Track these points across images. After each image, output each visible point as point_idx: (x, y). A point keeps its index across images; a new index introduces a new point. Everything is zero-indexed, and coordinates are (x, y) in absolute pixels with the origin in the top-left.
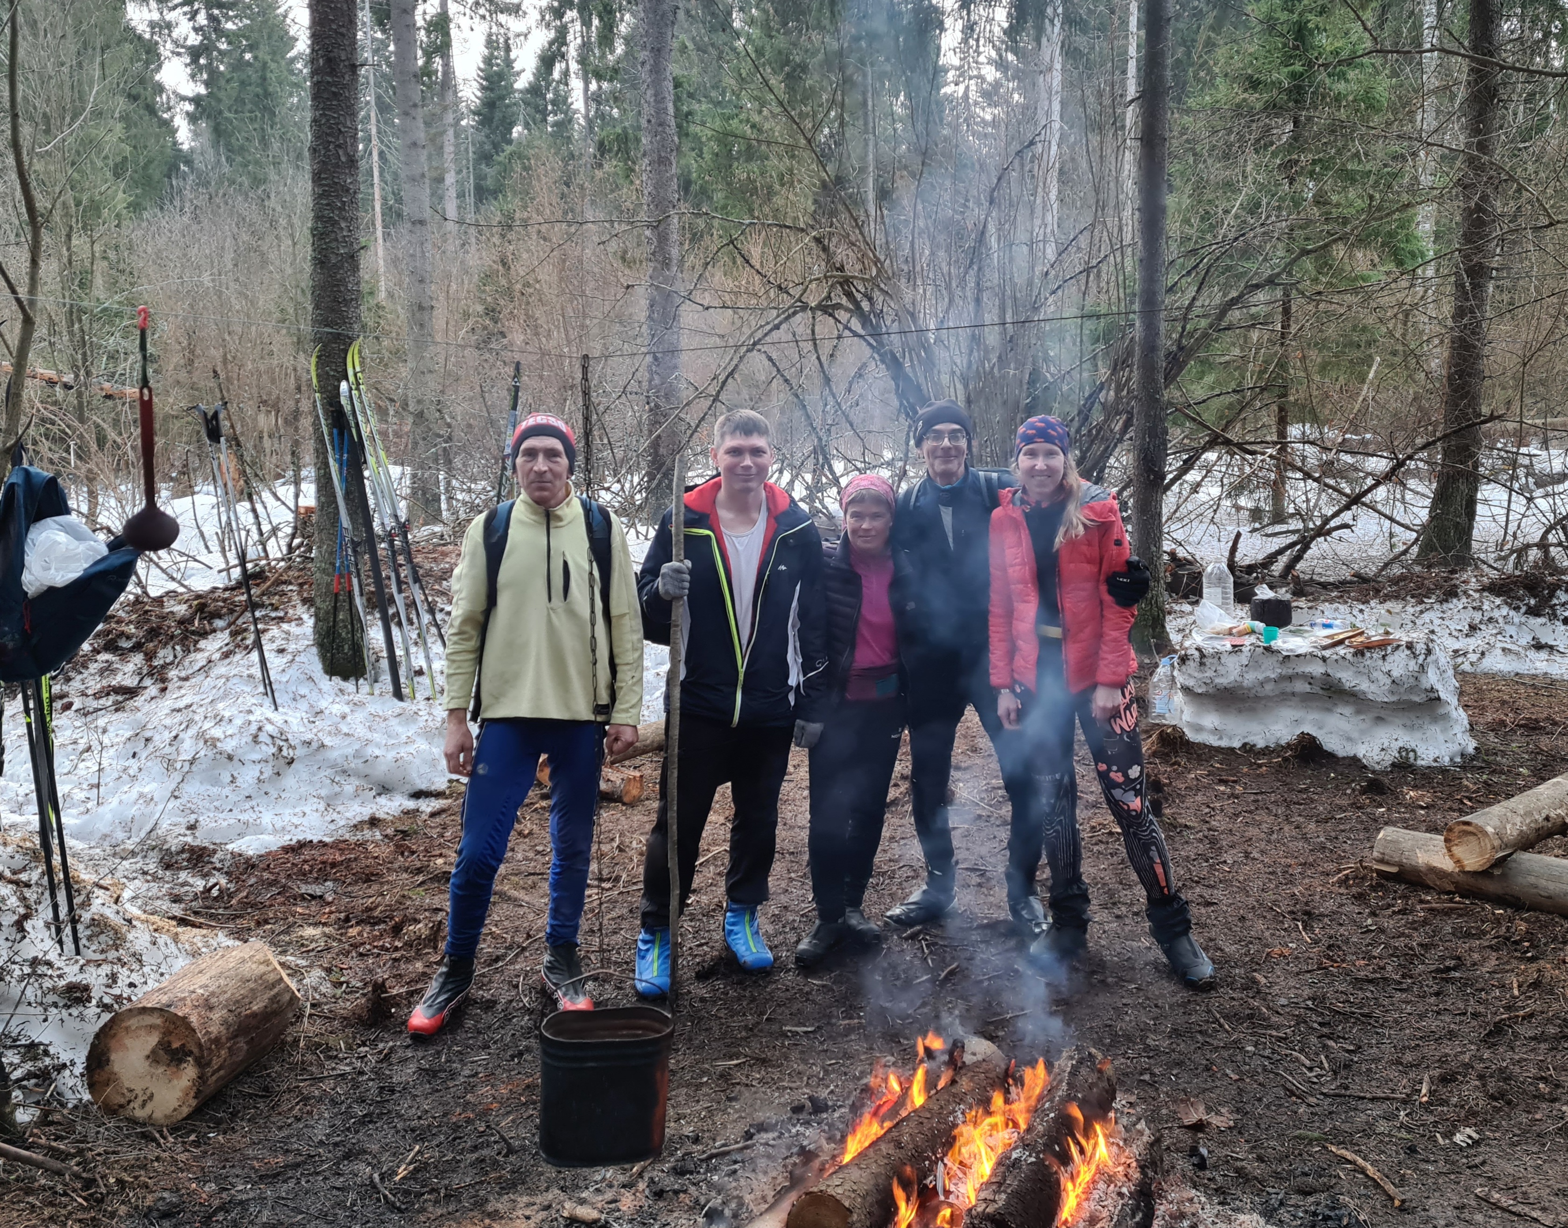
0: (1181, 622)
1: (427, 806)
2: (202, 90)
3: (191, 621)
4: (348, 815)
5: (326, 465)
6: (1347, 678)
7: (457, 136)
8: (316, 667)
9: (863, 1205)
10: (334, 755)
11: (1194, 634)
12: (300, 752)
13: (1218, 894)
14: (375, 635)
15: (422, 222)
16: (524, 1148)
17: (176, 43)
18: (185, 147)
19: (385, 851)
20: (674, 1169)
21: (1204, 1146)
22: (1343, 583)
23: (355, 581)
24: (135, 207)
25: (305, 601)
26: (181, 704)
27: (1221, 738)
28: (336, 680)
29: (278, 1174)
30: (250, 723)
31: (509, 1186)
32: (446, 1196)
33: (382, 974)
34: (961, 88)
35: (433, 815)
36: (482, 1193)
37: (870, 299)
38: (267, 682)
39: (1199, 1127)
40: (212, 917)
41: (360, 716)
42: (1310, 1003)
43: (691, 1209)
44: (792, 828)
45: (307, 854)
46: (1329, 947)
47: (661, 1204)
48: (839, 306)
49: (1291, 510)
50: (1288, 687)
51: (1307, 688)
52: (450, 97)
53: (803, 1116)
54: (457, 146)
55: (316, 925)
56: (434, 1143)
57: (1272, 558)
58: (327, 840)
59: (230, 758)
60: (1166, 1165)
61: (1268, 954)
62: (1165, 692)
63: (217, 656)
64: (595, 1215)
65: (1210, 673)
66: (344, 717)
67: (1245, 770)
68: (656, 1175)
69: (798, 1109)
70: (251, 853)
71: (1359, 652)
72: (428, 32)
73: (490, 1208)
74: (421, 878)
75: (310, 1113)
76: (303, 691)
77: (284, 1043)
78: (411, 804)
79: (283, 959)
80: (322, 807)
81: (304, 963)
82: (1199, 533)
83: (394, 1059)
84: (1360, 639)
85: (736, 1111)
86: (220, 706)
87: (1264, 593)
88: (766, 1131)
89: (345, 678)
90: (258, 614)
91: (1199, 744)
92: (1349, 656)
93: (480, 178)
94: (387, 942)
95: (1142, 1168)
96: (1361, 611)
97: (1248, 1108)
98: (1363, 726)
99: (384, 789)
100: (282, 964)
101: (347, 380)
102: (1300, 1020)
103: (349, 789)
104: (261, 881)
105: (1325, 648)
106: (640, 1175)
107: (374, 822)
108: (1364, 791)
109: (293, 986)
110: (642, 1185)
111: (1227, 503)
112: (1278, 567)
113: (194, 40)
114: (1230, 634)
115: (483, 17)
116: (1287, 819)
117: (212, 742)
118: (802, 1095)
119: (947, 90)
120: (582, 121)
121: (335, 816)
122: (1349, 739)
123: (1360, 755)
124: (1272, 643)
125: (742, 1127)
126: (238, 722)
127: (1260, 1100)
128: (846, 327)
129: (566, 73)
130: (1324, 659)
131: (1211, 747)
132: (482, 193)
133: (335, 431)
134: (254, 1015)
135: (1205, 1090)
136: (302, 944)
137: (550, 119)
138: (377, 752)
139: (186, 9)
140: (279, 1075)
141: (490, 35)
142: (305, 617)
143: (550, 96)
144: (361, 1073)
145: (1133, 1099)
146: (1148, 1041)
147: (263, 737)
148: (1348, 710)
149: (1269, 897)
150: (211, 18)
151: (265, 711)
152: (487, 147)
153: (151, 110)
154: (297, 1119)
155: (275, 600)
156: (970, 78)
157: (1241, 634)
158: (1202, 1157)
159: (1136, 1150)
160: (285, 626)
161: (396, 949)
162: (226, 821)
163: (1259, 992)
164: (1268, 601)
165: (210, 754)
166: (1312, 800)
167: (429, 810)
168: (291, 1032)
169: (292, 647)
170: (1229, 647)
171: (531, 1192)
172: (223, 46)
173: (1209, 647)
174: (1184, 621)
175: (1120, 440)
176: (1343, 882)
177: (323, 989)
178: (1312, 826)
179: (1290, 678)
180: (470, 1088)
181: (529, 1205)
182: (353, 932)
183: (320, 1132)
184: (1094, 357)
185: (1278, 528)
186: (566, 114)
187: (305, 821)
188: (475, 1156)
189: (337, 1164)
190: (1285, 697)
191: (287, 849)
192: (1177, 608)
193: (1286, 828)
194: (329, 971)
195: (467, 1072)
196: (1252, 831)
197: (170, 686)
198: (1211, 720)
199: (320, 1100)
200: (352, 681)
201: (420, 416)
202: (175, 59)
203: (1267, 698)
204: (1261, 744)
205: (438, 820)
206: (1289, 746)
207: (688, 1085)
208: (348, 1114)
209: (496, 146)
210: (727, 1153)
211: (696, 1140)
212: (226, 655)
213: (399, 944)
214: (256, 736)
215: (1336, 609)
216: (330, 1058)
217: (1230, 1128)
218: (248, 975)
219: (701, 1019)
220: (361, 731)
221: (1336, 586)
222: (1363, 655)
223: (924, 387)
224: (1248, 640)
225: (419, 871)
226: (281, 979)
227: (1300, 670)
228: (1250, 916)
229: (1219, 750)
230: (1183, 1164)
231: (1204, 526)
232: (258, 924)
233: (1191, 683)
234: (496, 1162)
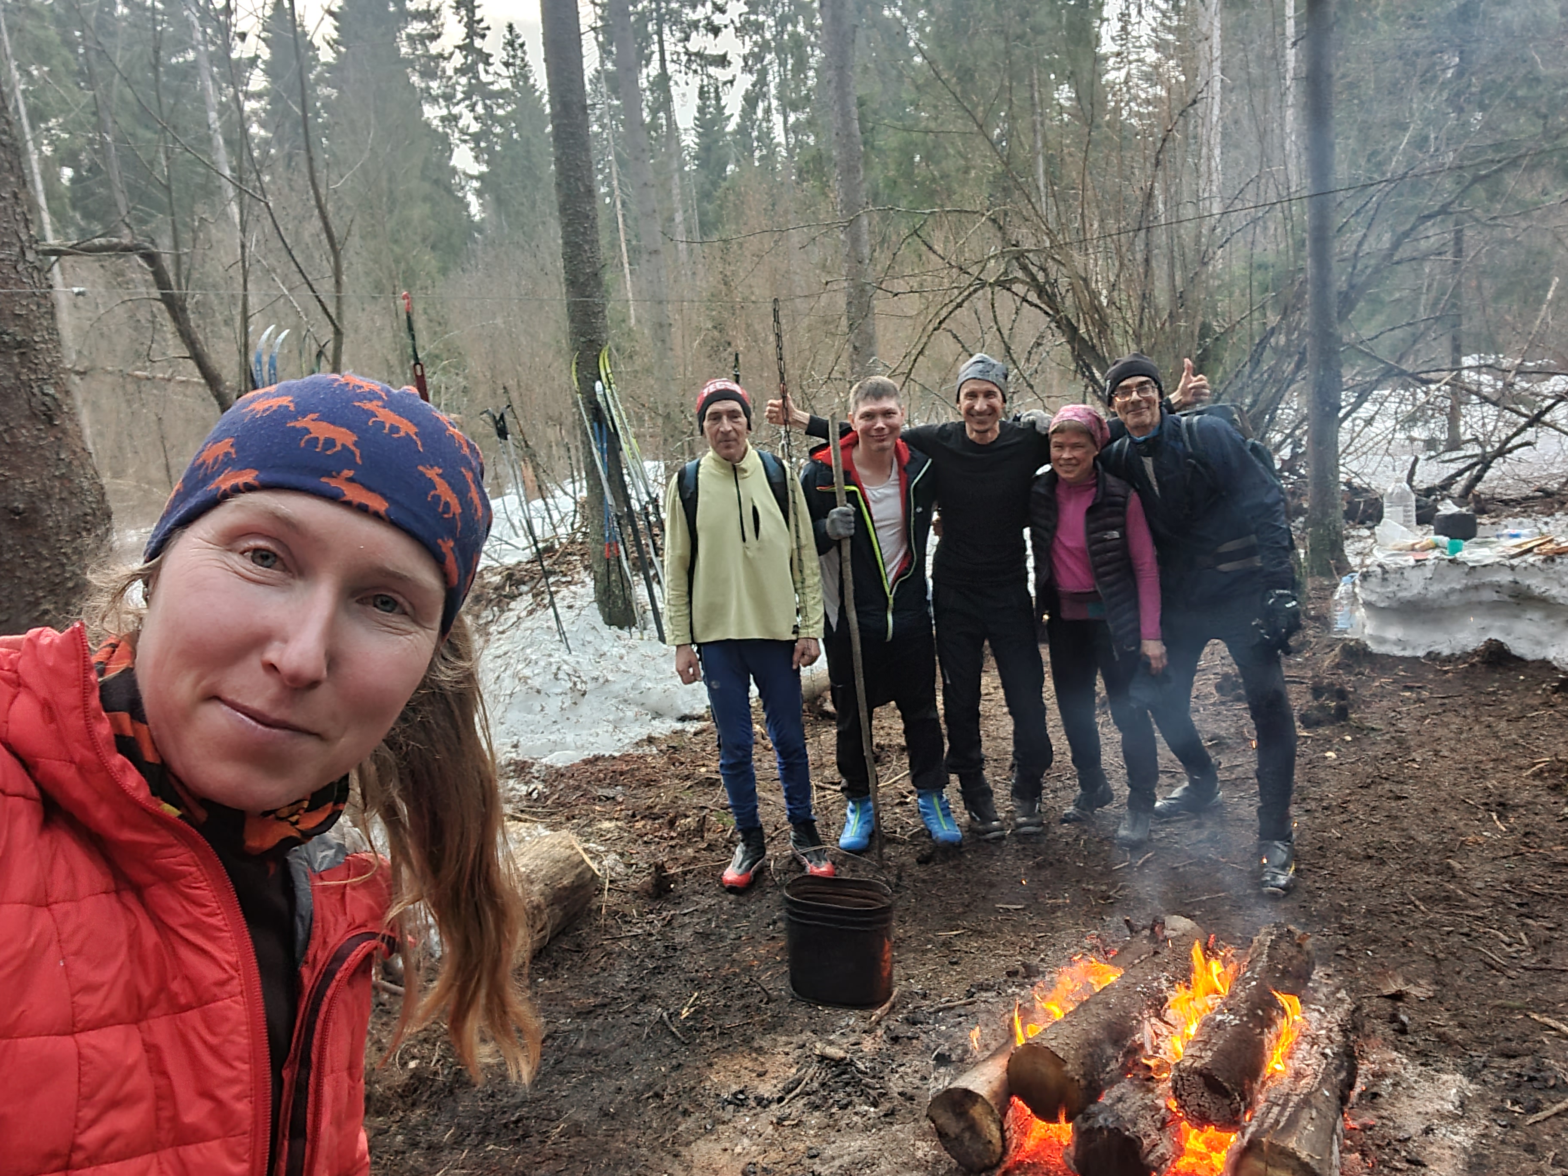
0: (1359, 546)
1: (691, 727)
2: (484, 168)
3: (503, 587)
4: (632, 735)
5: (591, 454)
6: (1537, 584)
7: (682, 179)
8: (598, 619)
9: (1076, 1057)
10: (616, 688)
11: (1375, 551)
12: (590, 686)
13: (1409, 789)
14: (640, 592)
15: (656, 252)
16: (782, 999)
17: (462, 132)
18: (477, 218)
19: (661, 762)
20: (907, 1019)
21: (1404, 1013)
22: (1527, 499)
23: (621, 548)
24: (444, 271)
25: (586, 568)
26: (500, 652)
27: (1404, 649)
28: (614, 628)
29: (590, 1012)
30: (551, 664)
31: (770, 1028)
32: (721, 1034)
33: (662, 858)
34: (1122, 74)
35: (696, 734)
36: (749, 1032)
37: (1044, 270)
38: (562, 633)
39: (1398, 997)
40: (534, 814)
41: (634, 656)
42: (1507, 885)
43: (922, 1052)
44: (995, 739)
45: (601, 765)
46: (1526, 834)
47: (897, 1048)
48: (1016, 280)
49: (1468, 436)
50: (1473, 596)
51: (1495, 597)
52: (674, 146)
53: (1018, 979)
54: (682, 188)
55: (610, 820)
56: (710, 991)
57: (1451, 480)
58: (616, 754)
59: (538, 692)
60: (1367, 1028)
61: (1463, 842)
62: (1347, 609)
63: (524, 614)
64: (842, 1054)
65: (1393, 588)
66: (621, 658)
67: (1431, 676)
68: (893, 1025)
69: (1012, 974)
70: (560, 765)
71: (1550, 559)
72: (652, 92)
73: (756, 1045)
74: (689, 783)
75: (612, 965)
76: (589, 638)
77: (590, 910)
78: (679, 726)
79: (587, 845)
80: (611, 728)
81: (602, 849)
82: (1373, 465)
83: (675, 924)
84: (1549, 546)
85: (959, 973)
86: (528, 651)
87: (1448, 508)
88: (986, 990)
89: (621, 628)
90: (551, 580)
91: (1382, 655)
92: (1538, 563)
93: (703, 214)
94: (665, 833)
95: (1344, 1031)
96: (1546, 523)
97: (1447, 980)
98: (1554, 630)
99: (658, 715)
100: (585, 850)
101: (600, 379)
102: (1498, 901)
103: (630, 714)
104: (568, 786)
105: (1513, 557)
106: (878, 1023)
107: (650, 740)
108: (1556, 690)
109: (594, 866)
110: (880, 1032)
111: (1400, 436)
112: (1457, 489)
113: (475, 127)
114: (1413, 549)
115: (695, 72)
116: (1477, 720)
117: (524, 680)
118: (1016, 962)
119: (1111, 76)
120: (784, 153)
121: (621, 736)
122: (1539, 643)
123: (1551, 658)
124: (1458, 555)
125: (965, 986)
126: (542, 663)
127: (1459, 973)
128: (1024, 300)
129: (768, 111)
130: (1512, 568)
131: (1395, 657)
132: (706, 227)
133: (596, 425)
134: (565, 888)
135: (1403, 964)
136: (601, 835)
137: (757, 154)
138: (649, 685)
139: (467, 102)
140: (588, 934)
141: (702, 87)
142: (588, 580)
143: (755, 134)
144: (651, 935)
145: (1330, 971)
146: (1344, 921)
147: (561, 675)
148: (1536, 615)
149: (1461, 790)
150: (486, 107)
151: (560, 655)
152: (708, 186)
153: (449, 190)
154: (603, 969)
155: (564, 568)
156: (1130, 63)
157: (1424, 549)
158: (1403, 1023)
159: (1338, 1014)
160: (572, 588)
161: (672, 838)
162: (540, 740)
163: (1454, 876)
164: (1452, 516)
165: (524, 688)
166: (1502, 702)
167: (693, 730)
168: (594, 903)
169: (578, 604)
170: (1412, 562)
171: (788, 1033)
172: (498, 130)
173: (1391, 563)
174: (1362, 544)
175: (1292, 381)
176: (1537, 775)
177: (618, 869)
178: (1503, 724)
179: (1476, 588)
180: (736, 948)
181: (788, 1043)
182: (639, 825)
183: (621, 979)
184: (1263, 307)
185: (1454, 455)
186: (768, 147)
187: (598, 739)
188: (743, 1002)
189: (635, 1005)
190: (1471, 607)
191: (586, 762)
192: (1354, 533)
193: (1477, 728)
194: (622, 855)
195: (732, 936)
196: (1440, 732)
197: (492, 638)
198: (1394, 632)
199: (619, 955)
200: (626, 628)
201: (668, 417)
202: (463, 146)
203: (1453, 608)
204: (1446, 652)
205: (700, 738)
206: (1475, 652)
207: (915, 951)
208: (641, 967)
209: (715, 184)
210: (953, 1008)
211: (925, 996)
212: (531, 613)
213: (674, 834)
214: (556, 674)
215: (1520, 523)
216: (626, 922)
217: (1430, 998)
218: (557, 857)
219: (923, 897)
220: (635, 668)
221: (1517, 502)
222: (1553, 560)
223: (1098, 347)
224: (1432, 555)
225: (687, 778)
226: (583, 861)
227: (1487, 579)
228: (1442, 808)
229: (1403, 659)
230: (1384, 1029)
231: (1378, 458)
232: (568, 819)
233: (1373, 598)
234: (759, 1008)
